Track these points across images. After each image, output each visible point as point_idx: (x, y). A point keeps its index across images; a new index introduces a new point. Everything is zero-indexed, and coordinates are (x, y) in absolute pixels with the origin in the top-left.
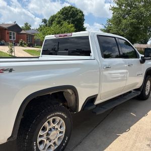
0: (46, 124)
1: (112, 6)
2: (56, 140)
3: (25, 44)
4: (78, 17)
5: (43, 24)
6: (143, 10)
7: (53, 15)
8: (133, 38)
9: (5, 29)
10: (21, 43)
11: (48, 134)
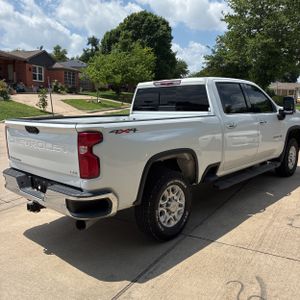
0: (166, 192)
1: (226, 14)
2: (176, 214)
3: (63, 89)
4: (160, 33)
5: (90, 47)
6: (285, 19)
7: (109, 30)
8: (268, 73)
9: (25, 62)
10: (55, 87)
11: (168, 205)
